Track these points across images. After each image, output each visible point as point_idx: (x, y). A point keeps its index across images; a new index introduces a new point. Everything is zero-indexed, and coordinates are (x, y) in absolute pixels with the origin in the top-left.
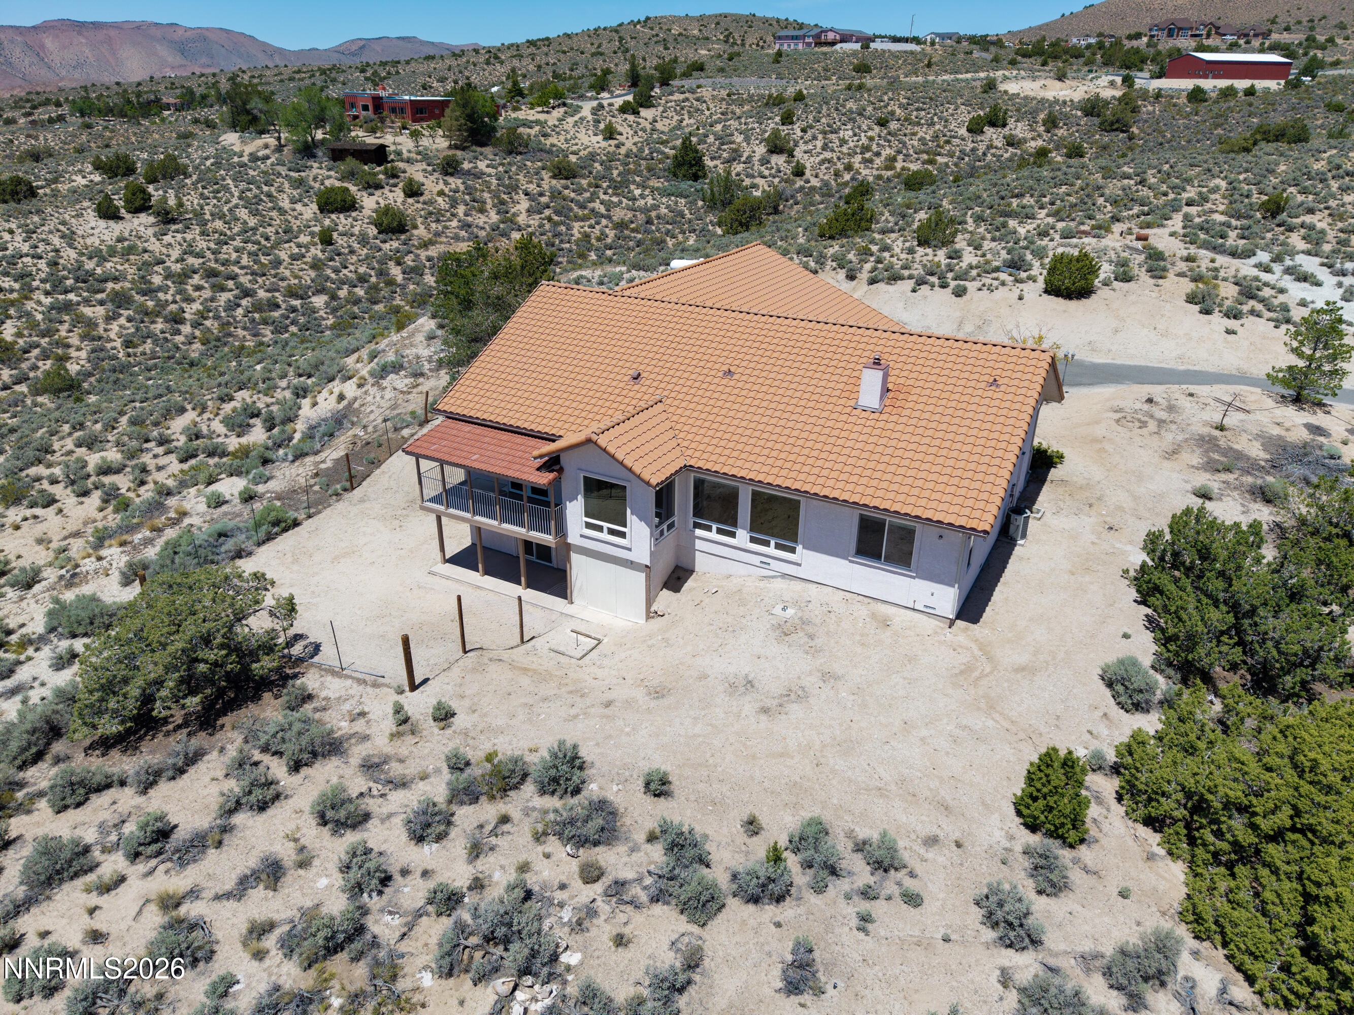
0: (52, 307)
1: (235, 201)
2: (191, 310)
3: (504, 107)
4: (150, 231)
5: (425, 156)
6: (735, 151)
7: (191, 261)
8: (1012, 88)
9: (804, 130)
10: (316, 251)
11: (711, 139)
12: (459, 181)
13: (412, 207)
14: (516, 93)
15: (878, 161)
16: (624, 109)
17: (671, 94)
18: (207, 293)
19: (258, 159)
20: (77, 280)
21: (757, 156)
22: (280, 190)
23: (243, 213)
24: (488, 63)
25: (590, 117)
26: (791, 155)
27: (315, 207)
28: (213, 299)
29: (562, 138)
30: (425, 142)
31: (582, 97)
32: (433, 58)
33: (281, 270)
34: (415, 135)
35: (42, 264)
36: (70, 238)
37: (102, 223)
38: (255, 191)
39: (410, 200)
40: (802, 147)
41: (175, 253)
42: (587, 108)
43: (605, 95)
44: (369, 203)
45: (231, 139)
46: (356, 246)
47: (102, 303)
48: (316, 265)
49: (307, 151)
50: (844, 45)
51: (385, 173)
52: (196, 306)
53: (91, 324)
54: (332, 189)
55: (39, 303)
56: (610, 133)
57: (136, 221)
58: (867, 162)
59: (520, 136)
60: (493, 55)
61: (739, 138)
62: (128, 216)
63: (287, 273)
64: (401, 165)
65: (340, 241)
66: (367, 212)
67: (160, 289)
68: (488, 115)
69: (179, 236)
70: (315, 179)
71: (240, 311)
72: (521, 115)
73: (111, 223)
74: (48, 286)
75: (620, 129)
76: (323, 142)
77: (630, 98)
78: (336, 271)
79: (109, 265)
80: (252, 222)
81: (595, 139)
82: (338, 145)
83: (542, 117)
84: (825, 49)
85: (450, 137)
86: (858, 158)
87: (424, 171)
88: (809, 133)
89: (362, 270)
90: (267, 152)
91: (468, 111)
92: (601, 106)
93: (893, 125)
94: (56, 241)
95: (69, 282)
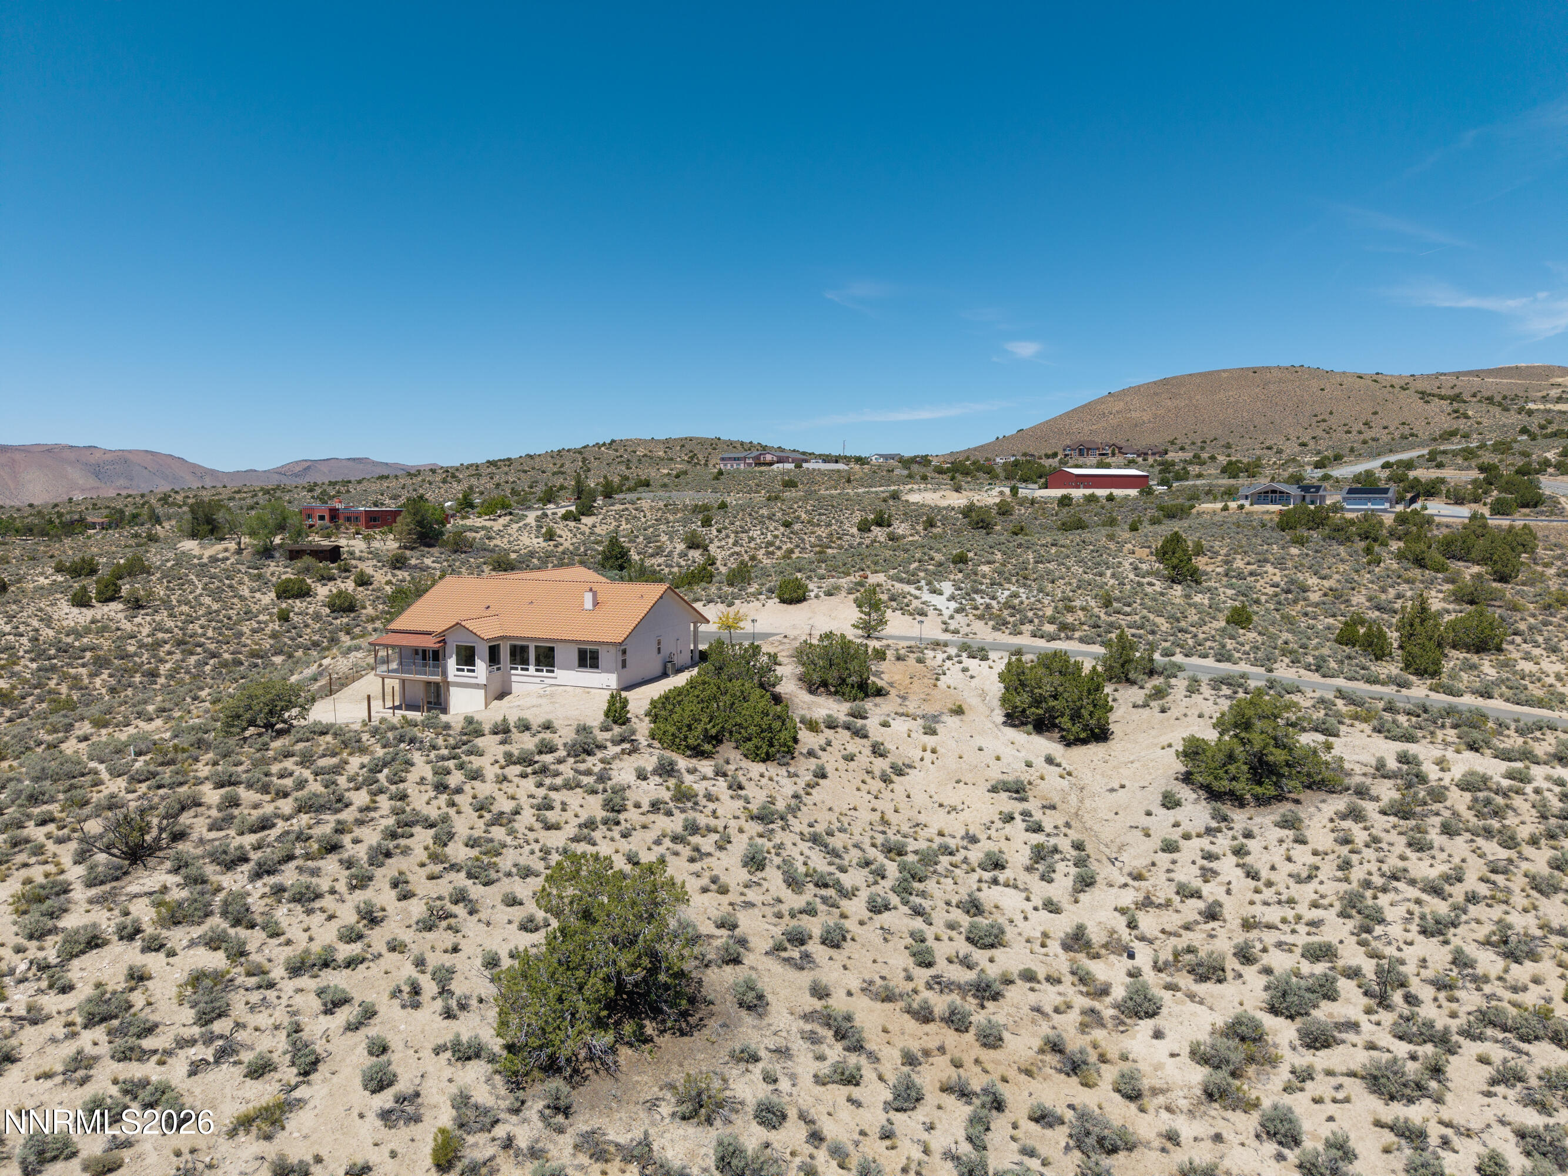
0: (39, 669)
1: (198, 592)
2: (163, 669)
3: (453, 516)
4: (121, 616)
5: (375, 555)
6: (659, 547)
7: (160, 635)
8: (913, 498)
9: (719, 531)
10: (276, 626)
11: (641, 538)
12: (406, 574)
13: (361, 593)
14: (466, 505)
15: (779, 553)
16: (566, 517)
17: (612, 505)
18: (178, 656)
19: (218, 560)
20: (59, 650)
21: (678, 551)
22: (241, 583)
23: (207, 600)
24: (444, 481)
25: (534, 524)
26: (706, 549)
27: (273, 595)
28: (183, 661)
29: (505, 540)
30: (376, 544)
31: (529, 508)
32: (387, 477)
33: (243, 639)
34: (368, 539)
35: (24, 640)
36: (48, 621)
37: (75, 610)
38: (217, 583)
39: (361, 589)
40: (717, 543)
41: (145, 631)
42: (531, 517)
43: (552, 506)
44: (323, 591)
45: (190, 546)
46: (310, 621)
47: (83, 666)
48: (274, 635)
49: (267, 552)
50: (780, 465)
51: (339, 568)
52: (168, 666)
53: (76, 678)
54: (289, 580)
55: (26, 667)
56: (550, 536)
57: (106, 609)
58: (769, 554)
59: (466, 539)
60: (451, 474)
61: (664, 538)
62: (99, 605)
63: (249, 642)
64: (353, 562)
65: (295, 619)
66: (320, 598)
67: (135, 654)
68: (437, 522)
69: (148, 618)
70: (272, 574)
71: (208, 668)
72: (468, 522)
73: (84, 610)
74: (33, 655)
75: (559, 532)
76: (280, 546)
77: (573, 508)
78: (293, 639)
79: (85, 640)
80: (215, 606)
81: (535, 541)
82: (296, 547)
83: (488, 524)
84: (763, 468)
85: (400, 540)
86: (763, 551)
87: (375, 566)
88: (724, 533)
89: (316, 638)
90: (227, 554)
91: (419, 518)
92: (546, 515)
93: (797, 527)
94: (35, 623)
95: (52, 652)
